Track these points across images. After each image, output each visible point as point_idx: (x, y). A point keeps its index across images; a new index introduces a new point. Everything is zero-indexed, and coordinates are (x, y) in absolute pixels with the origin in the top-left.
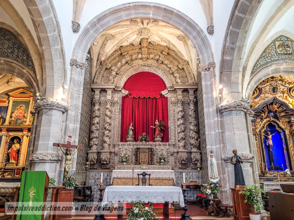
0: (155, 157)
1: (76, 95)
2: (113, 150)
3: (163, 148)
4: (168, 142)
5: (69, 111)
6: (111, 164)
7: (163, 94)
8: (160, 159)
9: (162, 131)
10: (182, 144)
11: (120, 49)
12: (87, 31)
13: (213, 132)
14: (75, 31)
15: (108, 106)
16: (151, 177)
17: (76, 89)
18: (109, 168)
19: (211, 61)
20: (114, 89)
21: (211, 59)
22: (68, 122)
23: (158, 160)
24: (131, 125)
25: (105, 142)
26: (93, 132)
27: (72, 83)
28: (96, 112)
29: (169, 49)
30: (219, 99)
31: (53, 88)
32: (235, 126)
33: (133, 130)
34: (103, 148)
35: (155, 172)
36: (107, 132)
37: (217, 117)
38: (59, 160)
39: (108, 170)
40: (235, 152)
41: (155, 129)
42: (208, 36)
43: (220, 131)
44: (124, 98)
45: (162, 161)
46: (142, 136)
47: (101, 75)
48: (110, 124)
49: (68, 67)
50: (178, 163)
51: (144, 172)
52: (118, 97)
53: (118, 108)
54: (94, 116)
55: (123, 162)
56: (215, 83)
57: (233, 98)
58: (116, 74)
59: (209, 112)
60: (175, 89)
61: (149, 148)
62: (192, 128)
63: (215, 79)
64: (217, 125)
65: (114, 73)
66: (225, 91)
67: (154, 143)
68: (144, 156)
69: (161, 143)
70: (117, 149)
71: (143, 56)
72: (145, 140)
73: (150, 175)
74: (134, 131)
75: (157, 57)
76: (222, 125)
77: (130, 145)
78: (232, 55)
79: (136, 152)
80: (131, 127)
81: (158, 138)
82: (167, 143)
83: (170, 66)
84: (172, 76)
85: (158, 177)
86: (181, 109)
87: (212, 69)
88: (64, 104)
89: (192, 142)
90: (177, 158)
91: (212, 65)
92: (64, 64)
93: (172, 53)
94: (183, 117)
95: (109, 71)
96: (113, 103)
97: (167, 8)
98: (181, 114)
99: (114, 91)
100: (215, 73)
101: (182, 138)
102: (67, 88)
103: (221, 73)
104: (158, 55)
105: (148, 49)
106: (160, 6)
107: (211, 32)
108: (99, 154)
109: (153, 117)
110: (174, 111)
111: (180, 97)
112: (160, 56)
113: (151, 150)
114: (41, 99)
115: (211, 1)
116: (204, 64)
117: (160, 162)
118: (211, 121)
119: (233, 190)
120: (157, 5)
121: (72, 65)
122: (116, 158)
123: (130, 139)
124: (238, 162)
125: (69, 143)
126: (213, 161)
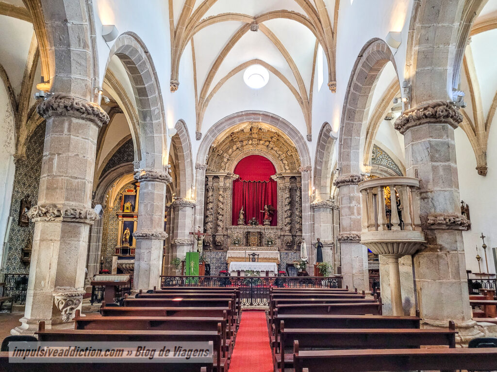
0: (264, 240)
1: (200, 192)
2: (225, 233)
3: (272, 232)
4: (276, 225)
5: (197, 207)
6: (224, 245)
7: (273, 178)
8: (268, 242)
9: (271, 215)
10: (288, 228)
11: (231, 136)
12: (206, 137)
13: (307, 224)
14: (198, 139)
15: (221, 193)
16: (259, 257)
17: (200, 187)
18: (223, 249)
19: (309, 165)
20: (226, 176)
21: (309, 163)
22: (196, 215)
23: (267, 242)
24: (242, 209)
25: (219, 226)
26: (208, 217)
27: (197, 184)
28: (210, 198)
29: (278, 136)
30: (313, 197)
31: (185, 190)
32: (321, 220)
33: (243, 214)
34: (217, 231)
35: (263, 252)
36: (221, 216)
37: (311, 211)
38: (192, 244)
39: (221, 251)
40: (318, 239)
41: (264, 213)
42: (307, 142)
43: (312, 223)
44: (235, 182)
45: (270, 243)
46: (252, 220)
47: (214, 162)
48: (223, 209)
49: (194, 170)
50: (284, 245)
51: (254, 253)
52: (229, 183)
53: (230, 193)
54: (208, 202)
55: (235, 243)
56: (311, 183)
57: (322, 198)
58: (228, 160)
59: (306, 207)
60: (283, 177)
61: (258, 232)
62: (297, 214)
63: (311, 180)
64: (310, 218)
65: (225, 160)
66: (317, 192)
67: (263, 227)
68: (253, 239)
69: (269, 227)
70: (229, 231)
71: (254, 142)
72: (255, 224)
73: (258, 255)
74: (245, 215)
75: (267, 143)
76: (313, 218)
77: (240, 228)
78: (321, 166)
79: (247, 235)
80: (242, 211)
81: (267, 222)
82: (275, 227)
83: (279, 153)
84: (281, 162)
85: (265, 257)
86: (288, 196)
87: (309, 172)
88: (193, 202)
89: (298, 226)
90: (283, 241)
91: (309, 168)
92: (192, 170)
93: (281, 140)
94: (290, 203)
95: (221, 157)
96: (225, 190)
97: (274, 116)
98: (288, 200)
99: (226, 177)
100: (311, 175)
101: (288, 223)
102: (194, 188)
103: (315, 177)
104: (268, 141)
105: (258, 134)
106: (268, 114)
107: (310, 140)
108: (214, 236)
109: (263, 202)
110: (282, 197)
111: (288, 185)
112: (270, 142)
113: (260, 234)
114: (177, 199)
115: (311, 113)
116: (303, 166)
117: (268, 244)
118: (307, 213)
119: (315, 266)
120: (266, 114)
121: (196, 168)
122: (229, 240)
123: (241, 223)
124: (319, 246)
125: (199, 231)
126: (305, 245)
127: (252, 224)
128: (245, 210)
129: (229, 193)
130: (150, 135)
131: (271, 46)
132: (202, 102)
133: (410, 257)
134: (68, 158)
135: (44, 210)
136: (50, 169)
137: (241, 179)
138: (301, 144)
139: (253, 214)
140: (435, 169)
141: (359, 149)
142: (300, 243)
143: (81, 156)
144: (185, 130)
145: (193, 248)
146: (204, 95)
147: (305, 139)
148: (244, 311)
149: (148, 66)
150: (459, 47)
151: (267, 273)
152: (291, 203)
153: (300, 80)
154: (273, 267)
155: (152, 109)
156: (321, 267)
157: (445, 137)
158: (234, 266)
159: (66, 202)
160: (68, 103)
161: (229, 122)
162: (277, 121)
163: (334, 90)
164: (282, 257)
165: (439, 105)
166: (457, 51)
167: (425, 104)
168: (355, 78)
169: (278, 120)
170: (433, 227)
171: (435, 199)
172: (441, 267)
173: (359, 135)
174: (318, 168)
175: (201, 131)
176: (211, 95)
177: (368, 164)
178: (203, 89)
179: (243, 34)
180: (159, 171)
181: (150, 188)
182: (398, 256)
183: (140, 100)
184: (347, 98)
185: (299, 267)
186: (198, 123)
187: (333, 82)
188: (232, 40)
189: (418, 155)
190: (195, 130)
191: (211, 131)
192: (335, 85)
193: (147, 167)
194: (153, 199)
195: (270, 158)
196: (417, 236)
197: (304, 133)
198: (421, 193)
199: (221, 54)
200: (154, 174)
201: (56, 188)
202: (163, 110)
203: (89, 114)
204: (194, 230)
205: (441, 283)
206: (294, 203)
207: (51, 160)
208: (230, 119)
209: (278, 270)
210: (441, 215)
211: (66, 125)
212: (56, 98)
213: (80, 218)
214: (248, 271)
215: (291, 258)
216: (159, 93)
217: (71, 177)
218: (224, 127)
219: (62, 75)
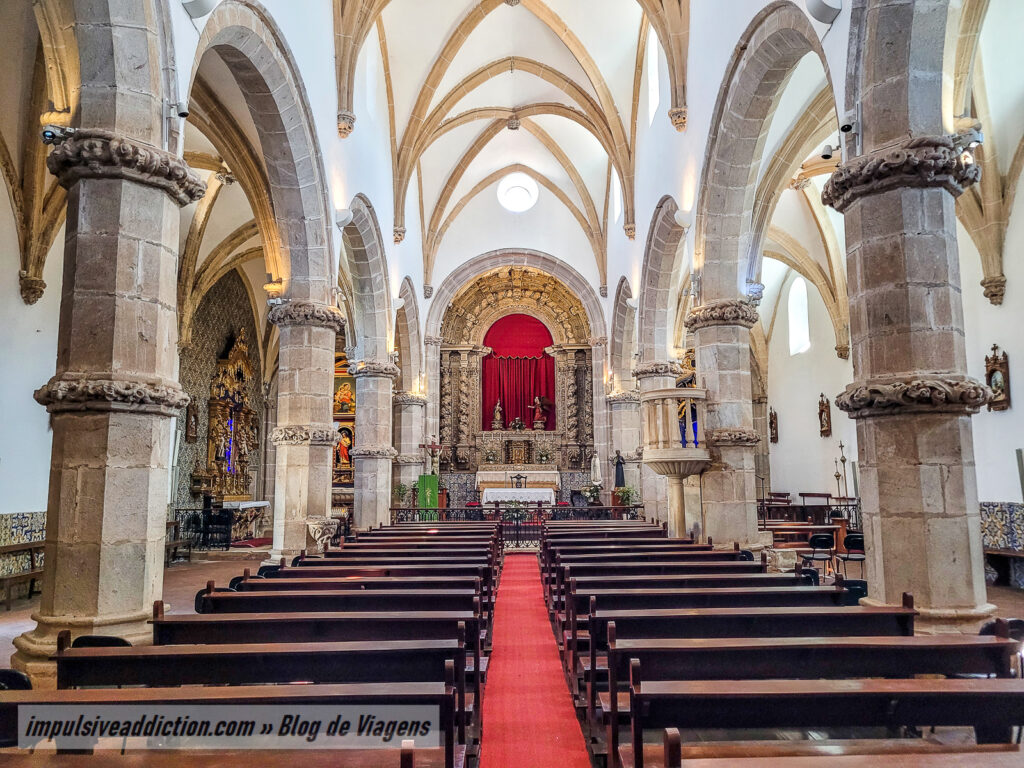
0: (534, 453)
1: (433, 381)
2: (473, 444)
3: (546, 440)
4: (554, 429)
6: (471, 463)
7: (547, 352)
8: (542, 456)
9: (545, 413)
10: (572, 434)
11: (478, 284)
12: (440, 292)
13: (602, 427)
14: (427, 297)
15: (464, 378)
16: (528, 480)
17: (432, 374)
18: (469, 469)
19: (603, 335)
20: (471, 351)
22: (427, 418)
23: (539, 457)
24: (498, 404)
25: (462, 432)
26: (445, 418)
27: (428, 368)
28: (447, 387)
29: (556, 282)
30: (609, 386)
31: (411, 379)
32: (623, 422)
33: (500, 412)
34: (459, 440)
35: (533, 473)
36: (464, 417)
37: (607, 409)
38: (423, 462)
39: (466, 472)
40: (618, 452)
41: (534, 410)
42: (601, 298)
43: (609, 426)
44: (485, 359)
45: (544, 458)
46: (515, 421)
47: (450, 327)
48: (467, 405)
49: (423, 347)
50: (567, 461)
51: (519, 475)
52: (476, 362)
54: (445, 393)
55: (488, 460)
56: (606, 366)
57: (623, 387)
58: (473, 324)
59: (599, 401)
60: (564, 350)
61: (524, 441)
62: (587, 410)
63: (606, 359)
64: (605, 418)
65: (469, 324)
66: (616, 378)
67: (533, 432)
68: (518, 452)
69: (543, 432)
70: (478, 440)
71: (515, 294)
72: (519, 428)
73: (526, 478)
74: (503, 414)
76: (610, 419)
77: (497, 435)
78: (621, 338)
79: (507, 446)
80: (498, 407)
81: (539, 424)
82: (552, 432)
83: (558, 311)
84: (560, 325)
85: (537, 480)
86: (572, 382)
87: (603, 346)
88: (423, 397)
89: (588, 430)
90: (565, 454)
91: (603, 340)
92: (420, 346)
93: (560, 288)
94: (575, 393)
95: (463, 320)
96: (470, 373)
97: (547, 257)
98: (572, 389)
99: (472, 353)
100: (606, 351)
101: (573, 425)
102: (423, 375)
103: (612, 354)
104: (538, 291)
105: (523, 281)
106: (538, 254)
107: (605, 295)
108: (455, 449)
109: (532, 391)
110: (563, 383)
111: (572, 363)
112: (541, 293)
113: (528, 443)
114: (399, 393)
115: (605, 251)
116: (594, 338)
117: (542, 460)
118: (600, 411)
119: (613, 493)
120: (533, 253)
121: (426, 344)
122: (478, 454)
123: (497, 426)
124: (620, 463)
125: (433, 443)
126: (597, 461)
127: (515, 428)
128: (501, 405)
129: (477, 378)
130: (369, 311)
131: (541, 147)
132: (432, 237)
133: (698, 476)
134: (310, 374)
135: (291, 433)
136: (292, 387)
137: (495, 354)
138: (590, 300)
139: (517, 410)
140: (722, 378)
141: (665, 326)
142: (591, 457)
143: (323, 370)
144: (409, 289)
145: (425, 468)
146: (436, 225)
147: (598, 293)
148: (507, 554)
149: (371, 222)
150: (757, 231)
151: (540, 503)
152: (578, 394)
153: (588, 200)
154: (548, 495)
155: (373, 276)
156: (620, 494)
157: (735, 341)
158: (489, 495)
159: (312, 424)
160: (309, 311)
161: (477, 267)
162: (552, 265)
163: (632, 237)
164: (564, 480)
165: (728, 306)
166: (755, 236)
167: (714, 302)
168: (655, 232)
169: (555, 263)
170: (718, 444)
171: (721, 412)
172: (725, 488)
173: (665, 306)
174: (617, 340)
175: (432, 285)
176: (446, 224)
177: (681, 345)
178: (433, 217)
179: (496, 133)
180: (384, 363)
181: (371, 386)
182: (682, 476)
183: (358, 265)
184: (647, 254)
185: (588, 494)
186: (427, 271)
187: (631, 226)
188: (478, 140)
189: (705, 361)
190: (422, 283)
191: (446, 283)
192: (633, 229)
193: (366, 356)
194: (376, 403)
195: (543, 319)
196: (700, 454)
197: (595, 284)
198: (708, 405)
199: (462, 162)
200: (376, 367)
201: (300, 408)
202: (386, 275)
203: (329, 320)
204: (426, 441)
205: (724, 505)
206: (581, 393)
207: (292, 376)
208: (476, 262)
209: (556, 500)
210: (727, 431)
211: (306, 335)
212: (295, 306)
213: (327, 440)
214: (511, 502)
215: (578, 481)
216: (383, 252)
217: (315, 395)
218: (468, 275)
219: (298, 278)
